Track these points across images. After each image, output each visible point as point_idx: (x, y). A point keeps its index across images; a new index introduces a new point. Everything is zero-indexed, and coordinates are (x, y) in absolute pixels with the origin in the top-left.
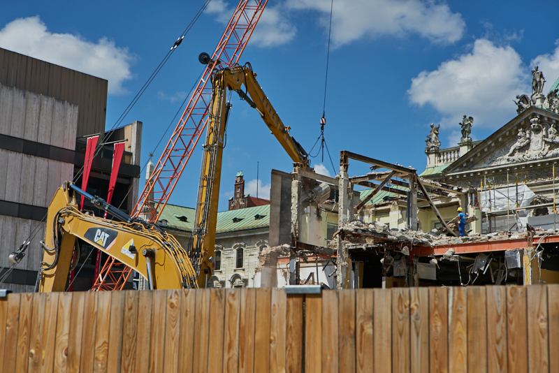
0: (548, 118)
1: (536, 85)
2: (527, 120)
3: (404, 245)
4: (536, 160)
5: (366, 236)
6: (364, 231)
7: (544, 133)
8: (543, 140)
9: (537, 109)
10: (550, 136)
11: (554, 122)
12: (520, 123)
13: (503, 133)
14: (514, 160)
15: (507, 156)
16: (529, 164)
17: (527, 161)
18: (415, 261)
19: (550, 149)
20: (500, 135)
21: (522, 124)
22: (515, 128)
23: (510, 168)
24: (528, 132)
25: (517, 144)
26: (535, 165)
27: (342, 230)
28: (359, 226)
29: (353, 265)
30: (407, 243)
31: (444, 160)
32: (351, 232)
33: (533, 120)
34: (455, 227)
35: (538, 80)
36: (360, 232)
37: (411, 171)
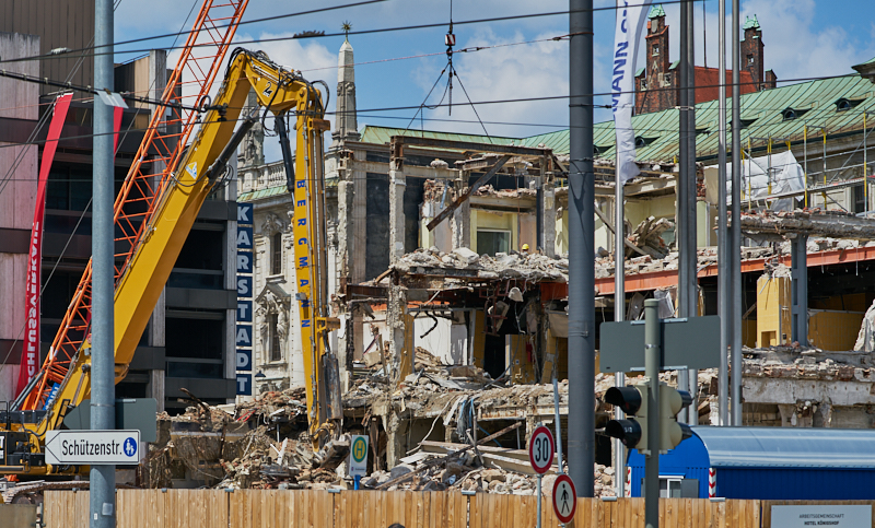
3: (513, 284)
5: (432, 278)
6: (426, 268)
18: (548, 307)
27: (394, 269)
28: (419, 261)
29: (467, 316)
30: (518, 281)
32: (405, 273)
34: (639, 241)
36: (421, 271)
37: (542, 152)
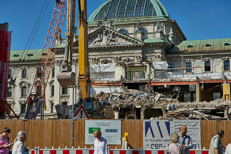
0: (110, 31)
1: (105, 18)
2: (102, 31)
4: (105, 46)
7: (108, 36)
8: (107, 39)
9: (106, 27)
10: (111, 37)
11: (112, 32)
12: (99, 32)
13: (92, 34)
14: (95, 45)
15: (92, 44)
16: (102, 47)
17: (101, 46)
19: (110, 42)
20: (91, 35)
21: (100, 32)
22: (97, 33)
23: (94, 48)
24: (101, 35)
25: (97, 39)
26: (104, 47)
31: (63, 42)
33: (104, 31)
35: (106, 16)
